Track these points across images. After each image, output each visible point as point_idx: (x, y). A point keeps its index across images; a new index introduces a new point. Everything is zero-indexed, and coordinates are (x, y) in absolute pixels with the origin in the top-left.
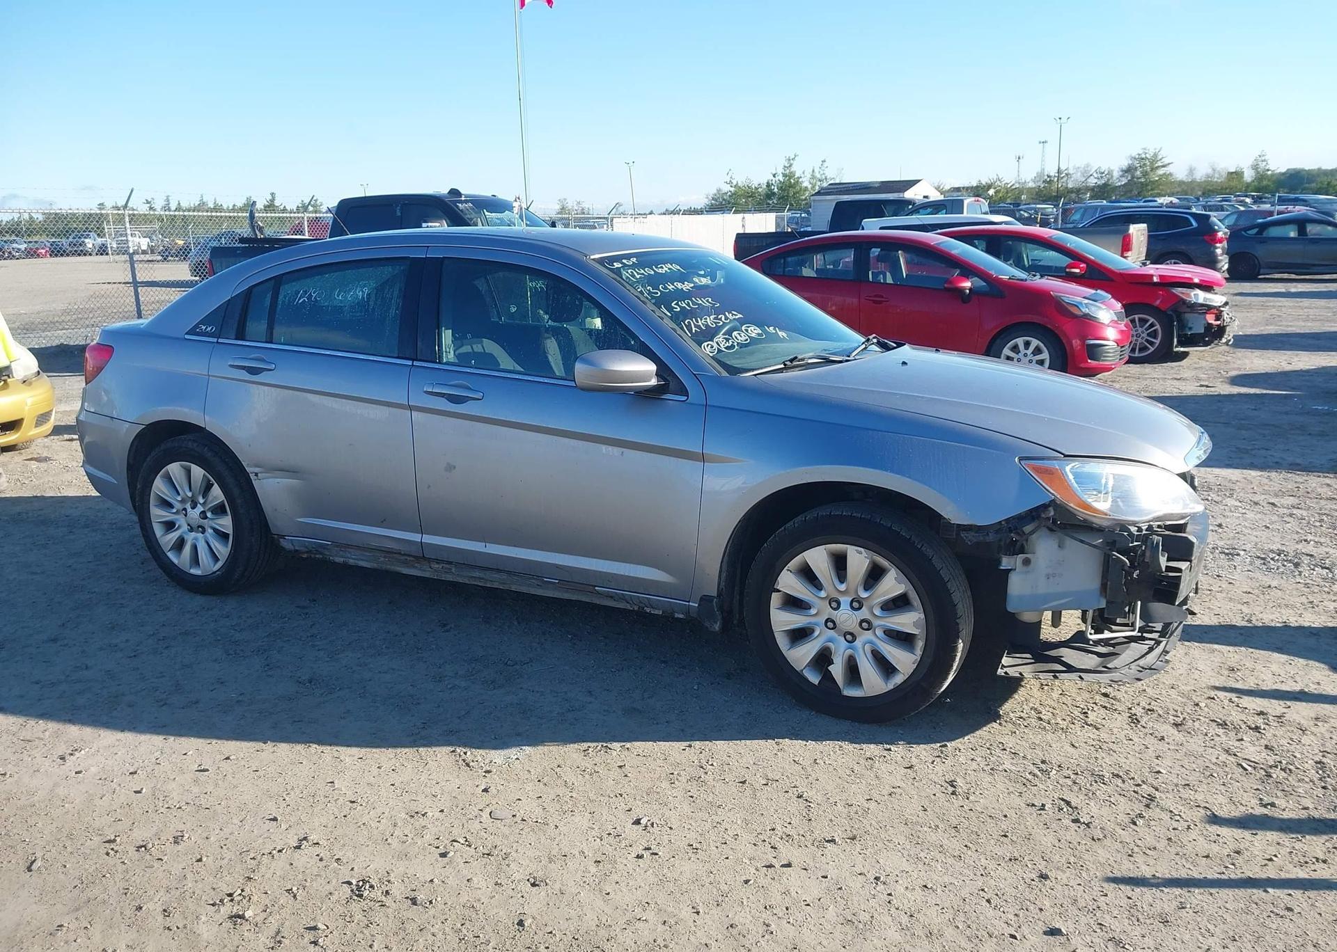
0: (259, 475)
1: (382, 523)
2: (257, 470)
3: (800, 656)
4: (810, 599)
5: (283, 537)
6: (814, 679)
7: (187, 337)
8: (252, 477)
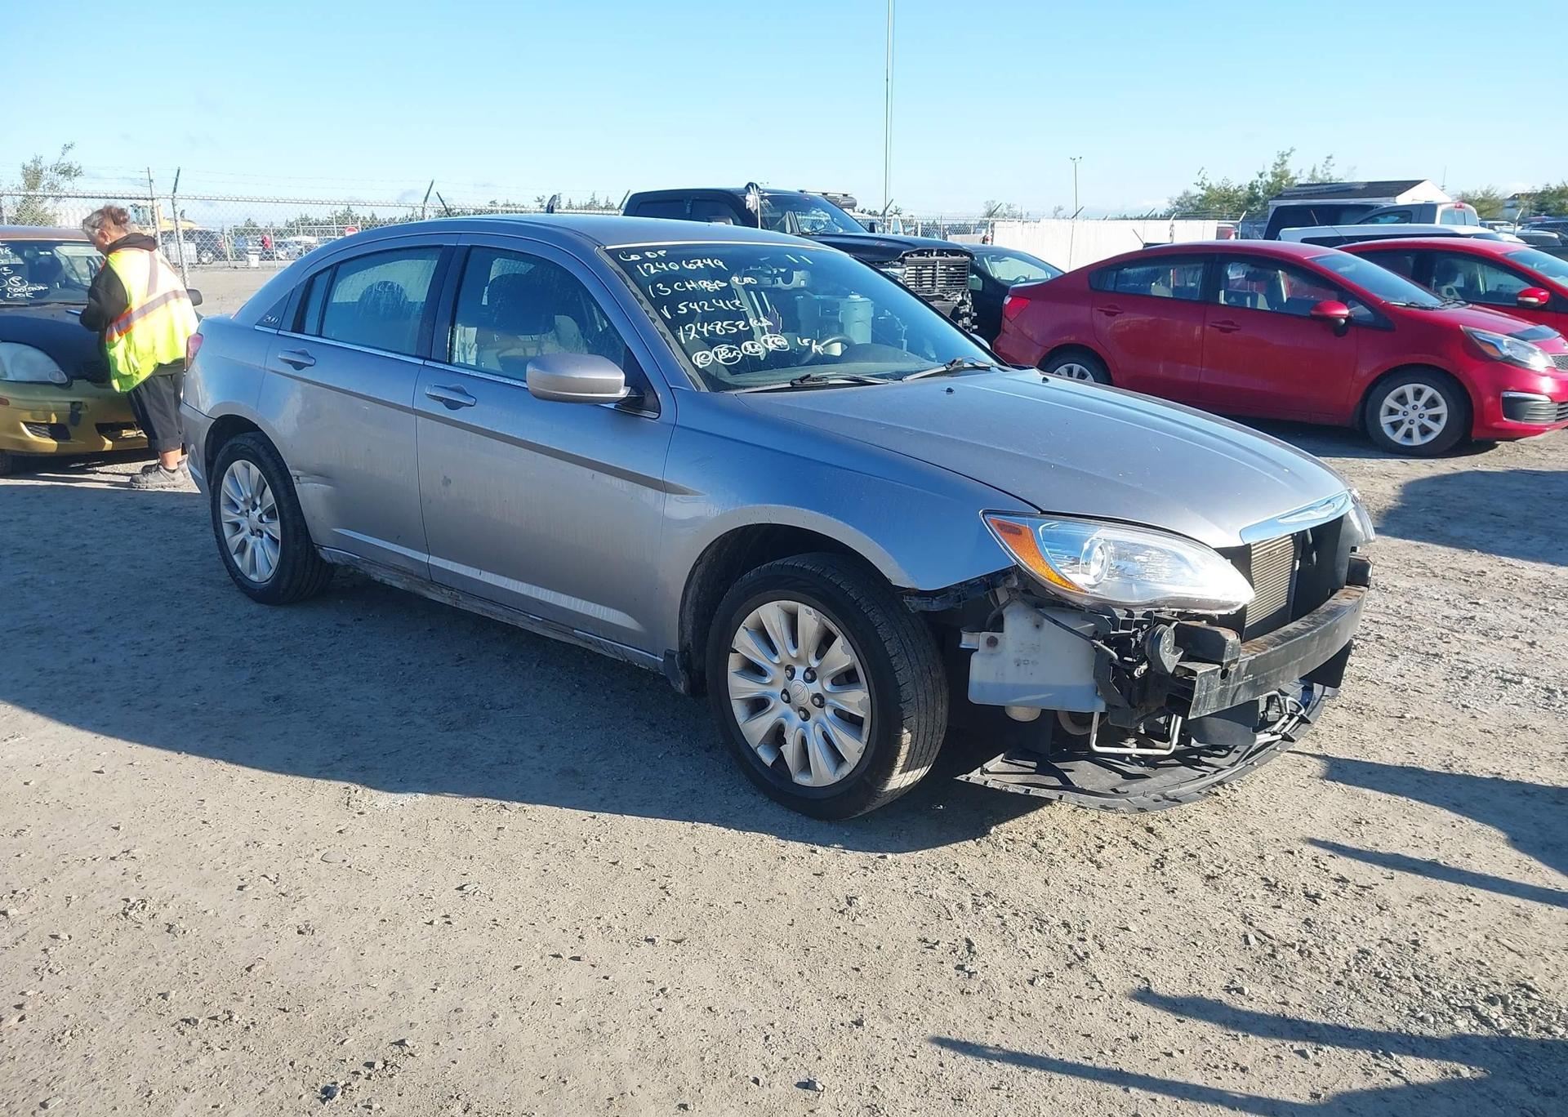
0: (300, 478)
1: (397, 540)
2: (298, 473)
3: (756, 729)
4: (767, 665)
5: (321, 547)
6: (768, 759)
7: (257, 327)
8: (294, 479)
